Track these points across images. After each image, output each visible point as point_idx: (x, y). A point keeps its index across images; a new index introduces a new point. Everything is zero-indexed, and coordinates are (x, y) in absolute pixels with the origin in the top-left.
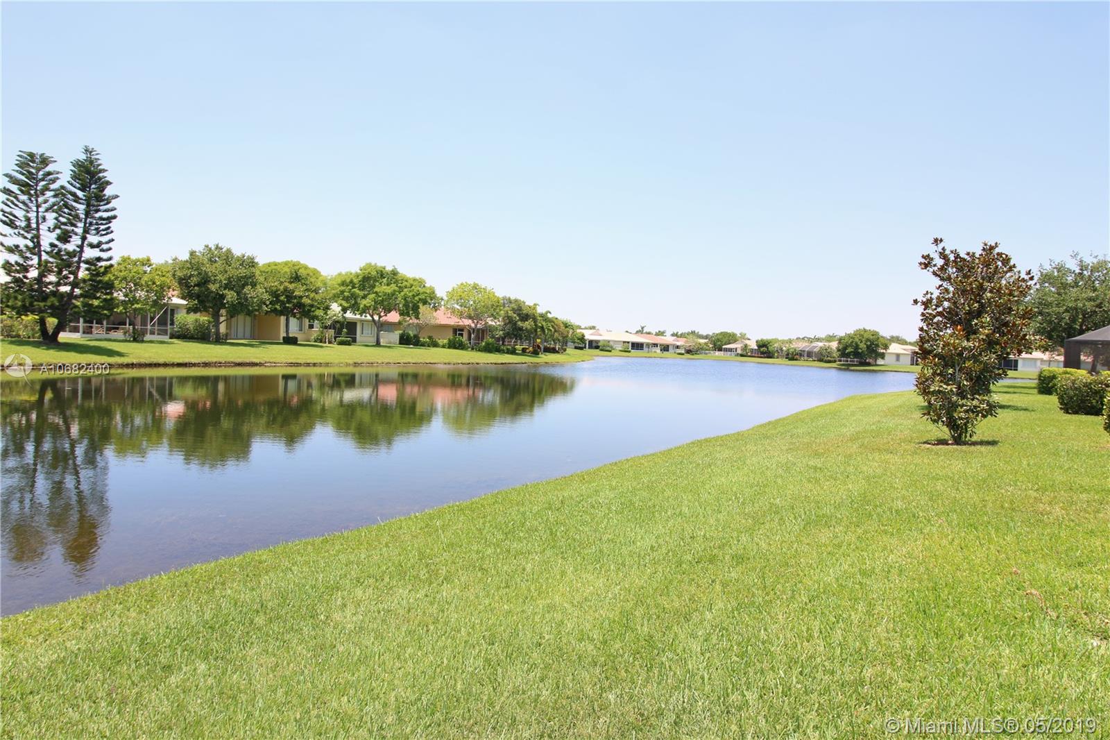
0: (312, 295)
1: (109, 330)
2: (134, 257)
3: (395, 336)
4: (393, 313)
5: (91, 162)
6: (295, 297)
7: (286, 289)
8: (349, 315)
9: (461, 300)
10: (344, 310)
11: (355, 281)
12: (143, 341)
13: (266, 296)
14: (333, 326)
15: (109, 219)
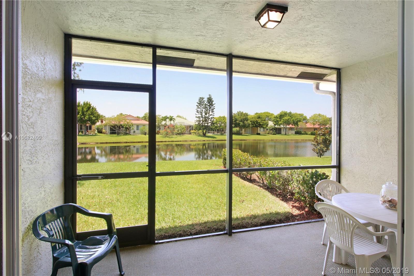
0: (263, 122)
1: (218, 132)
2: (221, 116)
3: (294, 132)
4: (291, 125)
5: (210, 98)
6: (259, 123)
7: (256, 121)
8: (276, 126)
9: (314, 120)
10: (275, 125)
11: (278, 116)
12: (223, 135)
13: (250, 123)
14: (272, 130)
15: (213, 109)
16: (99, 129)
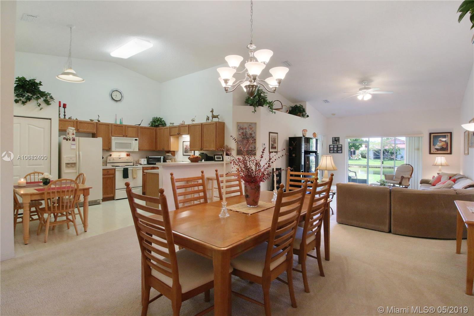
16: (363, 154)
